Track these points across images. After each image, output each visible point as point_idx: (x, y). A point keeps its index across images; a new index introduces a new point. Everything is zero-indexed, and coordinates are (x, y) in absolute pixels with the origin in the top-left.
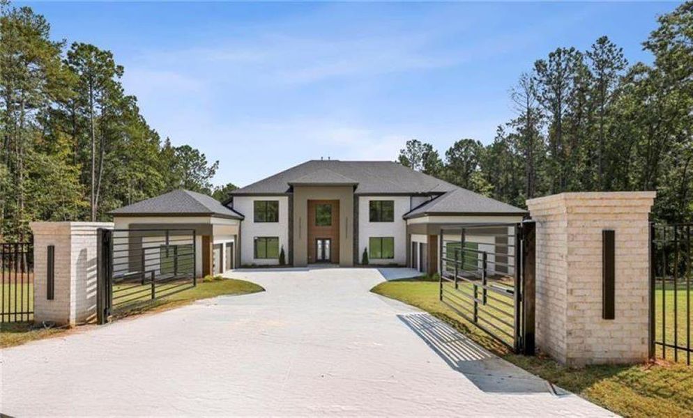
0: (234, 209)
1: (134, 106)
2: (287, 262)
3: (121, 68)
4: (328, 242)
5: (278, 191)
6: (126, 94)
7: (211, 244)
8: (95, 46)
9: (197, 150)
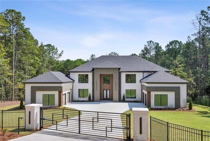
0: (70, 78)
1: (29, 32)
2: (92, 99)
3: (24, 17)
4: (108, 91)
5: (88, 70)
6: (25, 27)
7: (62, 94)
8: (14, 10)
9: (54, 46)
